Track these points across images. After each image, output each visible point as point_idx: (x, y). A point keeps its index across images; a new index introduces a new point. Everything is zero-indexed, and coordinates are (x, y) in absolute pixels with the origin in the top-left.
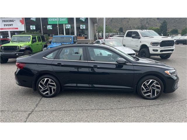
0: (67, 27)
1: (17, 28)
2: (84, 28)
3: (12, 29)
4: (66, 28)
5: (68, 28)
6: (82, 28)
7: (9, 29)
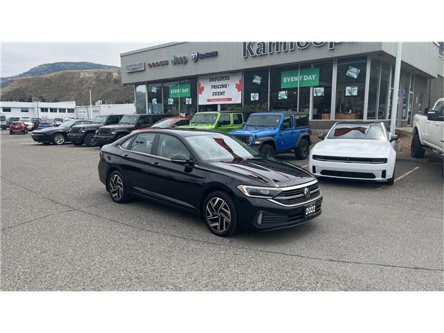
0: (316, 92)
1: (230, 99)
2: (355, 93)
3: (224, 100)
4: (315, 95)
5: (319, 95)
6: (349, 95)
7: (219, 100)
